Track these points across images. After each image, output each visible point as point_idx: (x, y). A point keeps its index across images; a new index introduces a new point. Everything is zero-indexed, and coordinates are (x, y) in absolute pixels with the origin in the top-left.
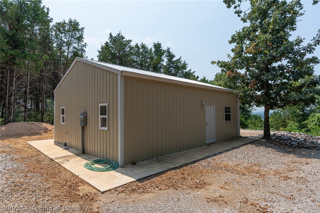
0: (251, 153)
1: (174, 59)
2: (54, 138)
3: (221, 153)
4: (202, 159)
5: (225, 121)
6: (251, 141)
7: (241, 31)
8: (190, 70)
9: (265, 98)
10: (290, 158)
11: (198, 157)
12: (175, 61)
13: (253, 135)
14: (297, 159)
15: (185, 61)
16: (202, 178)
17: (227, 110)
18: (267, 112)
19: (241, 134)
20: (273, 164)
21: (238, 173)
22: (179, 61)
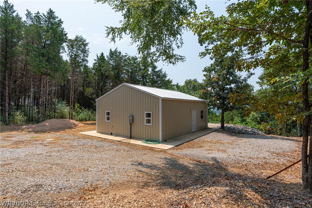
0: (216, 136)
1: (157, 70)
2: (97, 129)
3: (202, 136)
4: (195, 139)
5: (200, 119)
6: (214, 130)
7: (210, 66)
8: (169, 79)
9: (222, 106)
10: (233, 138)
11: (192, 138)
12: (157, 71)
13: (214, 127)
14: (237, 138)
15: (165, 72)
16: (200, 145)
17: (202, 112)
18: (223, 114)
19: (208, 127)
20: (226, 140)
21: (213, 143)
22: (160, 71)
